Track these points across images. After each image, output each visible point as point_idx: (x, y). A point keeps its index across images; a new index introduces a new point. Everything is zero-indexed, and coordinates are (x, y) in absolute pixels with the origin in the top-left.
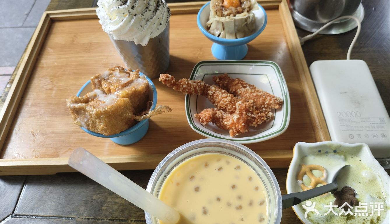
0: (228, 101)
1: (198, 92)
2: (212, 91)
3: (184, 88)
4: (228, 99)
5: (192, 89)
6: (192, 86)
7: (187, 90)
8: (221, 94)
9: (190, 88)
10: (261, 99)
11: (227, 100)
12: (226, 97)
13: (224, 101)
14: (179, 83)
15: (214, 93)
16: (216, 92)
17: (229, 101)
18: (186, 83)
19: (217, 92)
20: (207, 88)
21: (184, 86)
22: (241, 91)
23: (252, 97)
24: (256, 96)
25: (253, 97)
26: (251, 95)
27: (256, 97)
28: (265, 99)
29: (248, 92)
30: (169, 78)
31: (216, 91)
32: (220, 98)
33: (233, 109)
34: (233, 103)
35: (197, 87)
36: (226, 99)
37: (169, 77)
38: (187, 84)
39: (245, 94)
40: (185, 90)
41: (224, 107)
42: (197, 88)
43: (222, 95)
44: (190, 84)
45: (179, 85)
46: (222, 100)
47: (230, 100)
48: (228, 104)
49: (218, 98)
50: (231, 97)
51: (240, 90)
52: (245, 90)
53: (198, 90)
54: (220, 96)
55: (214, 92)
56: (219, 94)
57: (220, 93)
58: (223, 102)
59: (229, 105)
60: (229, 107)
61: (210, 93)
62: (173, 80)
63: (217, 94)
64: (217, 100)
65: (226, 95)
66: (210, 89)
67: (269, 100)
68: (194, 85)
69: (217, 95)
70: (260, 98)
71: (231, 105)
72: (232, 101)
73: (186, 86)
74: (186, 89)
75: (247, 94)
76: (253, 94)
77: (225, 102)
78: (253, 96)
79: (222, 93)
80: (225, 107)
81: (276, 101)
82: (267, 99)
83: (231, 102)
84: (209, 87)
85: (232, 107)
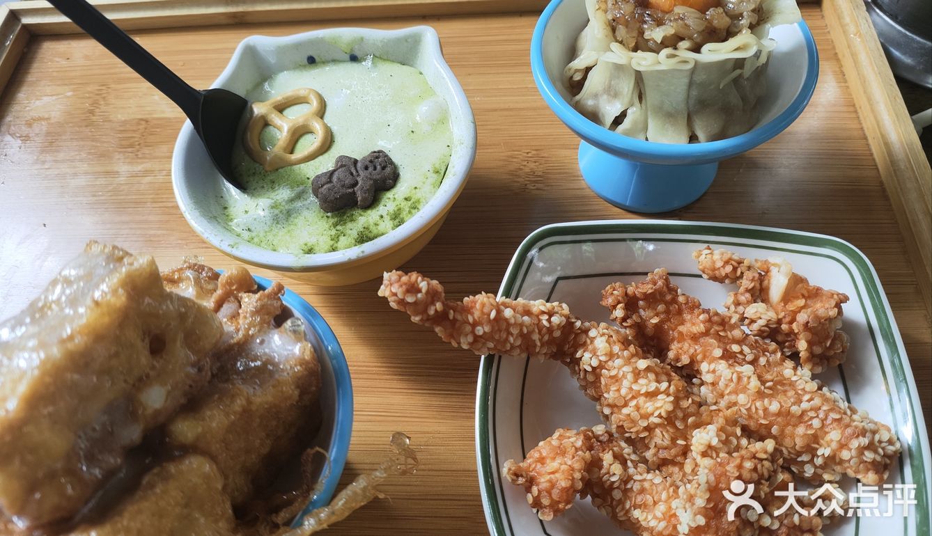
0: (656, 414)
1: (537, 350)
2: (594, 353)
3: (477, 339)
4: (659, 404)
5: (511, 339)
6: (515, 331)
7: (491, 345)
8: (630, 377)
9: (504, 335)
10: (801, 430)
11: (657, 408)
12: (651, 395)
13: (642, 411)
14: (459, 317)
15: (601, 366)
16: (610, 363)
17: (664, 414)
18: (489, 315)
19: (618, 362)
20: (577, 335)
21: (480, 331)
22: (714, 371)
23: (761, 412)
24: (779, 414)
25: (765, 418)
26: (758, 404)
27: (779, 419)
28: (819, 433)
29: (744, 390)
30: (419, 295)
31: (611, 356)
32: (623, 392)
33: (673, 451)
34: (679, 425)
35: (533, 331)
36: (649, 406)
37: (419, 291)
38: (495, 319)
39: (730, 394)
40: (484, 344)
41: (637, 432)
42: (536, 337)
43: (636, 381)
44: (506, 320)
45: (458, 325)
46: (633, 403)
47: (669, 413)
48: (657, 425)
49: (618, 390)
50: (671, 398)
51: (712, 366)
52: (735, 377)
53: (539, 344)
54: (626, 383)
55: (603, 358)
56: (624, 376)
57: (626, 369)
58: (635, 415)
59: (658, 431)
60: (661, 438)
61: (588, 360)
62: (433, 303)
63: (613, 373)
64: (610, 396)
65: (653, 386)
66: (589, 341)
67: (834, 445)
68: (522, 325)
69: (612, 377)
70: (795, 426)
71: (667, 431)
72: (676, 418)
73: (487, 329)
74: (487, 340)
75: (742, 399)
76: (766, 401)
77: (646, 416)
78: (765, 410)
79: (637, 374)
80: (642, 435)
81: (866, 453)
82: (828, 438)
83: (669, 420)
84: (586, 331)
85: (673, 440)
